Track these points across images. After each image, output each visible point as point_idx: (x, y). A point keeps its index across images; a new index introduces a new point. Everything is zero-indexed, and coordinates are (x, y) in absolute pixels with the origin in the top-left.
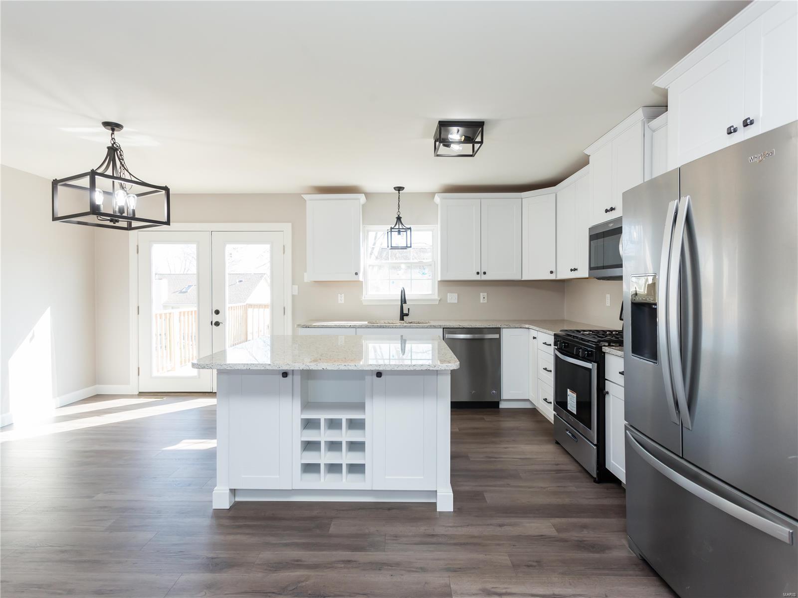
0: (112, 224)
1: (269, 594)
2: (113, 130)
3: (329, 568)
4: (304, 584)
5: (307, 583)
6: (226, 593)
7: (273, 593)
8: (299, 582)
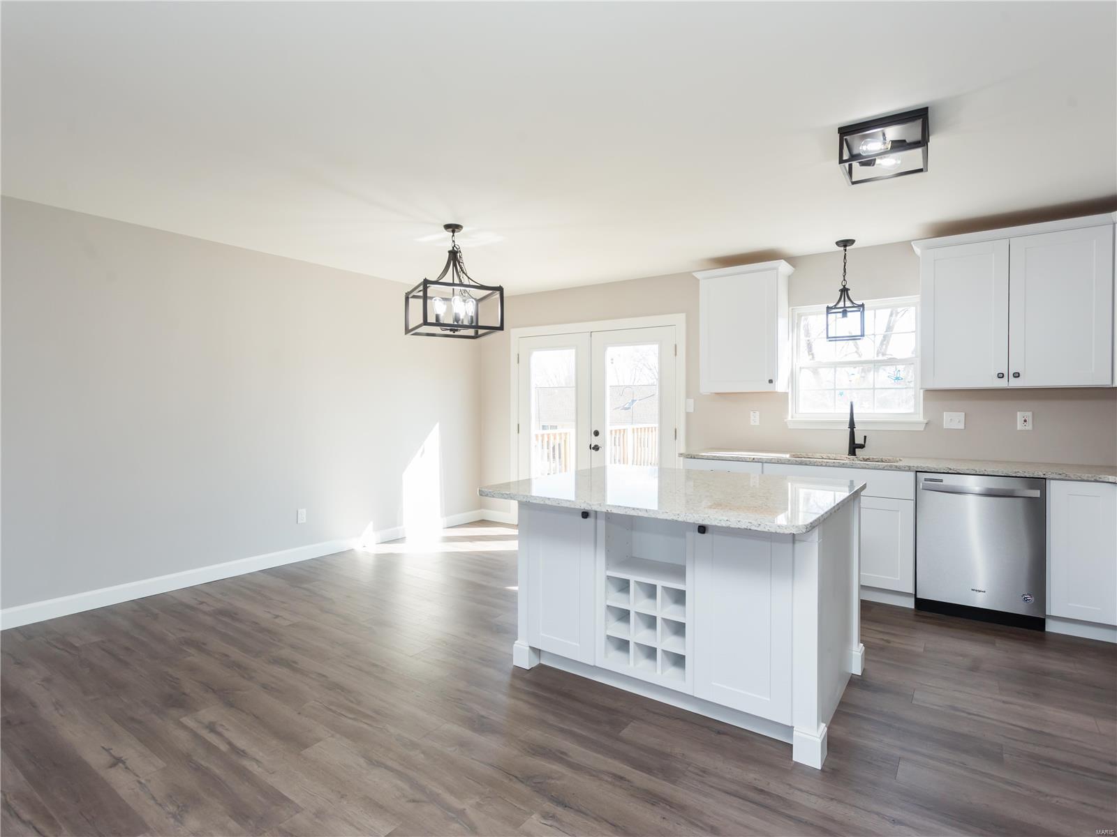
0: (452, 333)
1: (511, 777)
2: (453, 232)
3: (594, 776)
4: (553, 782)
5: (558, 782)
6: (473, 757)
7: (516, 777)
8: (550, 778)
